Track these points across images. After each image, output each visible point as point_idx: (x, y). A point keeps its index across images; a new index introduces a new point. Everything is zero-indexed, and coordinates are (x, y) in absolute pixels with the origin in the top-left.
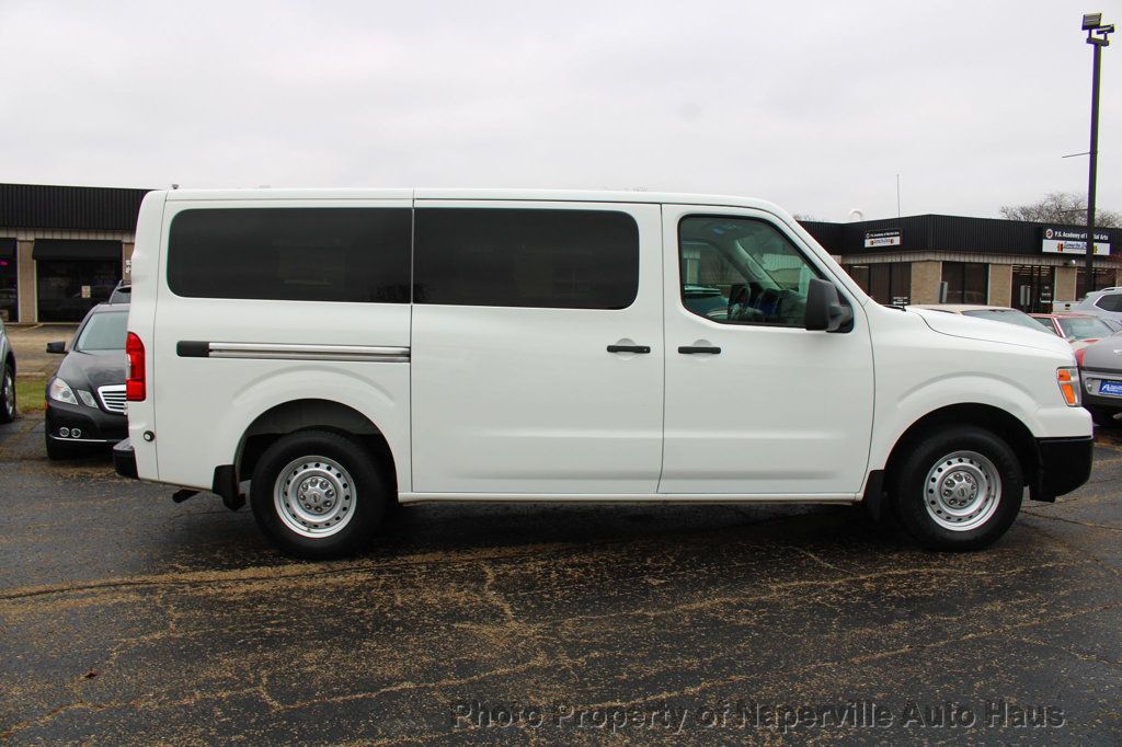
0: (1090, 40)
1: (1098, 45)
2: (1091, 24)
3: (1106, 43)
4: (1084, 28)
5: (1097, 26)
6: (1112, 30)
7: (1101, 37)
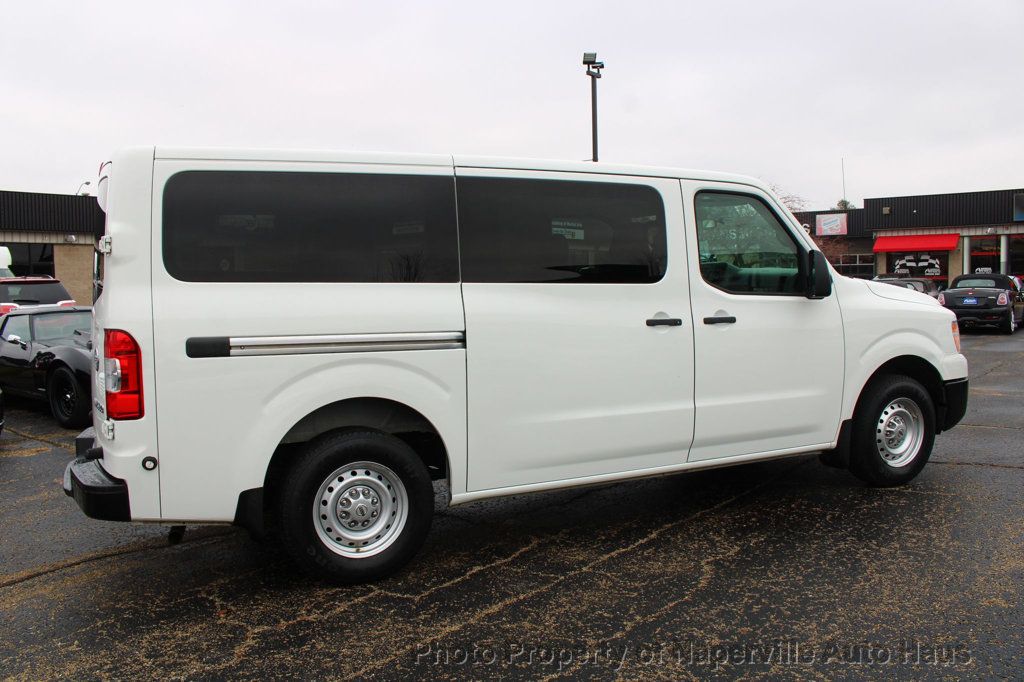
0: (589, 73)
1: (595, 77)
2: (590, 61)
3: (599, 77)
4: (585, 63)
5: (594, 62)
6: (602, 67)
7: (595, 71)
